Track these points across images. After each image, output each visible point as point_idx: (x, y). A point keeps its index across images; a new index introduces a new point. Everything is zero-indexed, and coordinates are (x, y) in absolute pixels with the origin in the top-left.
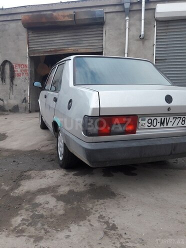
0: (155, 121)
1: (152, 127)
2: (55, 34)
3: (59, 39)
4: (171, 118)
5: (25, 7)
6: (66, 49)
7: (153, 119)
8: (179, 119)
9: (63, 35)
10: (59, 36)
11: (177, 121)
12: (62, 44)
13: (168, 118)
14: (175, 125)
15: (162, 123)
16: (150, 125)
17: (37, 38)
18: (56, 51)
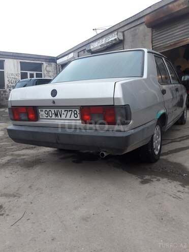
0: (50, 112)
1: (49, 117)
2: (175, 26)
3: (180, 30)
4: (63, 110)
5: (150, 7)
6: (185, 39)
7: (48, 110)
8: (71, 112)
9: (183, 25)
10: (179, 27)
11: (69, 113)
12: (182, 35)
13: (60, 110)
14: (68, 117)
15: (56, 115)
16: (47, 115)
17: (159, 35)
18: (175, 44)
